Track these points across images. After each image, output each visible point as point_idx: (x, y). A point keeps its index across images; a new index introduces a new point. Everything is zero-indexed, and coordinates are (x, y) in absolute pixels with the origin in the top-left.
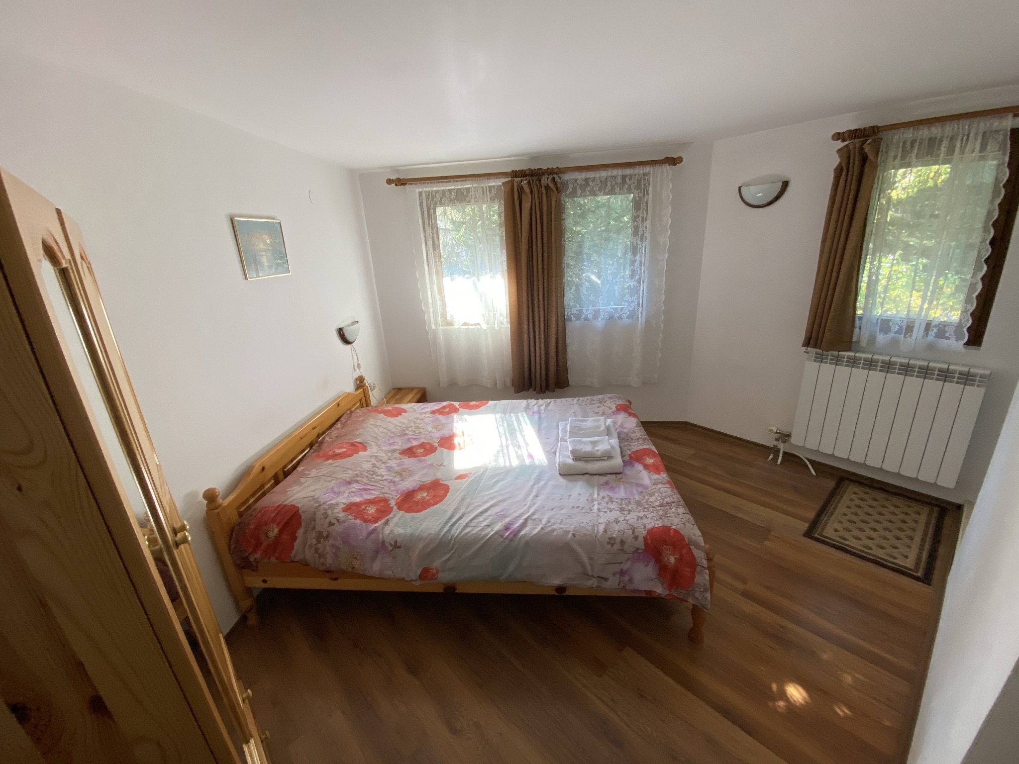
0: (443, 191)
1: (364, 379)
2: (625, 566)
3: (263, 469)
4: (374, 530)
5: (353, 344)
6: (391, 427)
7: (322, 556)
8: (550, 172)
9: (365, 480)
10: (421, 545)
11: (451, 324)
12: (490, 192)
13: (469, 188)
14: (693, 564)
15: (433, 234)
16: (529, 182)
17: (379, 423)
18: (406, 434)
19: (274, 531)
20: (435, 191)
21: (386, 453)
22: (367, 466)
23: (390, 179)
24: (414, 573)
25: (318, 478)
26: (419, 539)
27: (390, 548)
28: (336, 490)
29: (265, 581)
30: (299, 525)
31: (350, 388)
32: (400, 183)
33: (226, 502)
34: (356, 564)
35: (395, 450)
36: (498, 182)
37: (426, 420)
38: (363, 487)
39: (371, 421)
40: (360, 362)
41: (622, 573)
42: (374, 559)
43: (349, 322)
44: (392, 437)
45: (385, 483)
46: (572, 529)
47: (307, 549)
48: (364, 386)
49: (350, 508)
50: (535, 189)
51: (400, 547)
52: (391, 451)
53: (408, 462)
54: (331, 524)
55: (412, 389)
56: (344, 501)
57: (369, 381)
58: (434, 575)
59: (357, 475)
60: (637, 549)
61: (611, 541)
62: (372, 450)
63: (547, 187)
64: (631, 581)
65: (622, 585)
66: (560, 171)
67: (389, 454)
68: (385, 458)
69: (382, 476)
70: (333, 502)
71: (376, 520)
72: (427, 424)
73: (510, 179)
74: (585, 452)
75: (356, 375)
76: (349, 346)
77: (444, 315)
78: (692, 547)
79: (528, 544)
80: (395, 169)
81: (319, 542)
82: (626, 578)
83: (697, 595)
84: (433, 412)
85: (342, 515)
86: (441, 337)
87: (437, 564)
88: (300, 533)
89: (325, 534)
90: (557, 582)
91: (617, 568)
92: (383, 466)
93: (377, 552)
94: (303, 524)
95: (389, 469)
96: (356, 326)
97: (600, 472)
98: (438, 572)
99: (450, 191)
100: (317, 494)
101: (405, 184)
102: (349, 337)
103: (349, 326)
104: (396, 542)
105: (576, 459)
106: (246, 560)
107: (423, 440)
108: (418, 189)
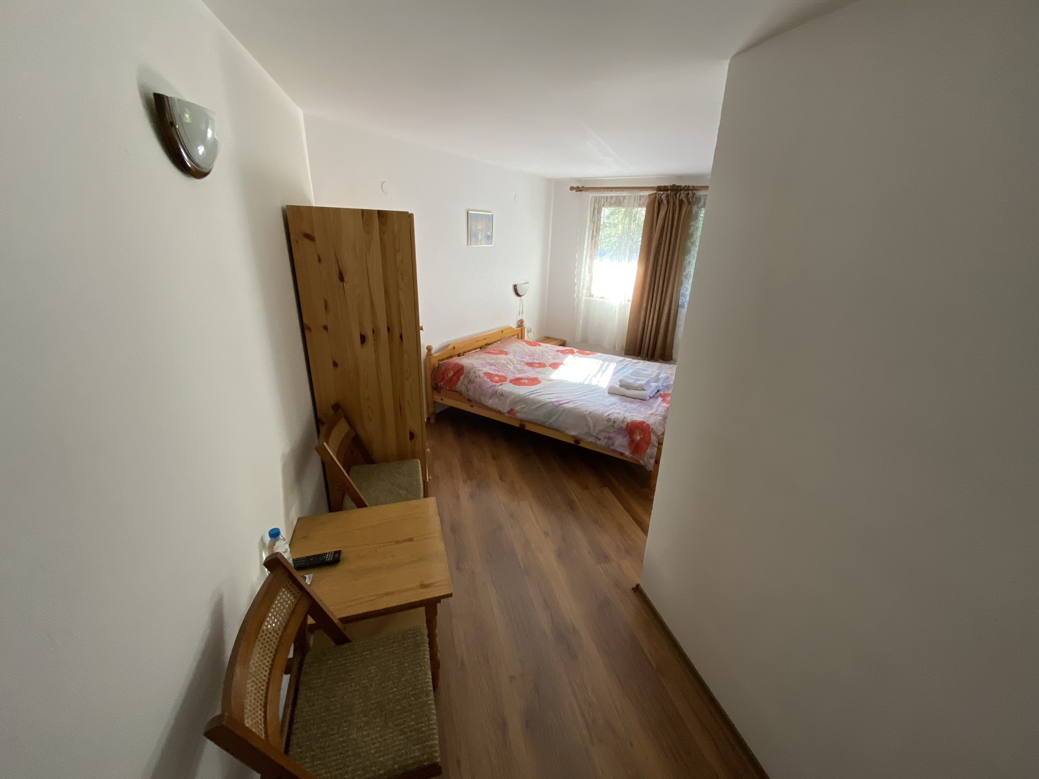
0: (607, 196)
1: (523, 322)
2: (612, 435)
3: (454, 348)
4: (494, 385)
5: (522, 297)
6: (526, 350)
7: (468, 390)
8: (687, 188)
9: (500, 367)
10: (513, 397)
11: (591, 296)
12: (640, 200)
13: (625, 196)
14: (648, 442)
15: (594, 228)
16: (667, 196)
17: (520, 346)
18: (534, 356)
19: (451, 374)
20: (601, 197)
21: (517, 360)
22: (503, 361)
23: (572, 187)
24: (505, 410)
25: (477, 359)
26: (513, 394)
27: (499, 395)
28: (484, 365)
29: (442, 400)
30: (462, 374)
31: (514, 325)
32: (579, 189)
33: (435, 355)
34: (482, 398)
35: (523, 361)
36: (646, 193)
37: (550, 353)
38: (497, 369)
39: (517, 344)
40: (524, 310)
41: (609, 438)
42: (490, 398)
43: (523, 282)
44: (524, 355)
45: (509, 372)
46: (590, 410)
47: (463, 386)
48: (523, 326)
49: (486, 374)
50: (671, 202)
51: (503, 395)
52: (520, 361)
53: (527, 368)
54: (476, 377)
55: (557, 339)
56: (485, 370)
57: (527, 325)
58: (515, 412)
59: (496, 363)
60: (621, 427)
61: (609, 420)
62: (510, 356)
63: (681, 202)
64: (613, 444)
65: (608, 445)
66: (695, 189)
67: (519, 362)
68: (515, 362)
69: (510, 369)
70: (480, 369)
71: (497, 382)
72: (550, 355)
73: (655, 192)
74: (628, 383)
75: (519, 318)
76: (519, 298)
77: (589, 289)
78: (652, 434)
79: (564, 410)
80: (579, 180)
81: (469, 384)
82: (611, 442)
83: (645, 459)
84: (558, 351)
85: (482, 375)
86: (583, 305)
87: (518, 408)
88: (462, 378)
89: (472, 381)
90: (573, 433)
91: (607, 435)
92: (513, 365)
93: (492, 395)
94: (464, 373)
95: (515, 367)
96: (527, 285)
97: (633, 397)
98: (517, 412)
99: (611, 197)
100: (476, 365)
101: (582, 191)
102: (520, 292)
103: (522, 284)
104: (502, 393)
105: (621, 386)
106: (436, 384)
107: (542, 361)
108: (591, 195)
